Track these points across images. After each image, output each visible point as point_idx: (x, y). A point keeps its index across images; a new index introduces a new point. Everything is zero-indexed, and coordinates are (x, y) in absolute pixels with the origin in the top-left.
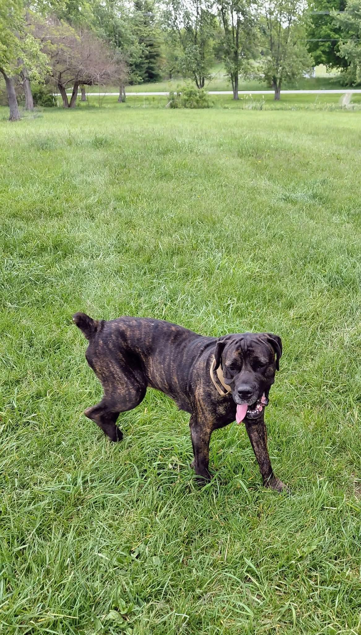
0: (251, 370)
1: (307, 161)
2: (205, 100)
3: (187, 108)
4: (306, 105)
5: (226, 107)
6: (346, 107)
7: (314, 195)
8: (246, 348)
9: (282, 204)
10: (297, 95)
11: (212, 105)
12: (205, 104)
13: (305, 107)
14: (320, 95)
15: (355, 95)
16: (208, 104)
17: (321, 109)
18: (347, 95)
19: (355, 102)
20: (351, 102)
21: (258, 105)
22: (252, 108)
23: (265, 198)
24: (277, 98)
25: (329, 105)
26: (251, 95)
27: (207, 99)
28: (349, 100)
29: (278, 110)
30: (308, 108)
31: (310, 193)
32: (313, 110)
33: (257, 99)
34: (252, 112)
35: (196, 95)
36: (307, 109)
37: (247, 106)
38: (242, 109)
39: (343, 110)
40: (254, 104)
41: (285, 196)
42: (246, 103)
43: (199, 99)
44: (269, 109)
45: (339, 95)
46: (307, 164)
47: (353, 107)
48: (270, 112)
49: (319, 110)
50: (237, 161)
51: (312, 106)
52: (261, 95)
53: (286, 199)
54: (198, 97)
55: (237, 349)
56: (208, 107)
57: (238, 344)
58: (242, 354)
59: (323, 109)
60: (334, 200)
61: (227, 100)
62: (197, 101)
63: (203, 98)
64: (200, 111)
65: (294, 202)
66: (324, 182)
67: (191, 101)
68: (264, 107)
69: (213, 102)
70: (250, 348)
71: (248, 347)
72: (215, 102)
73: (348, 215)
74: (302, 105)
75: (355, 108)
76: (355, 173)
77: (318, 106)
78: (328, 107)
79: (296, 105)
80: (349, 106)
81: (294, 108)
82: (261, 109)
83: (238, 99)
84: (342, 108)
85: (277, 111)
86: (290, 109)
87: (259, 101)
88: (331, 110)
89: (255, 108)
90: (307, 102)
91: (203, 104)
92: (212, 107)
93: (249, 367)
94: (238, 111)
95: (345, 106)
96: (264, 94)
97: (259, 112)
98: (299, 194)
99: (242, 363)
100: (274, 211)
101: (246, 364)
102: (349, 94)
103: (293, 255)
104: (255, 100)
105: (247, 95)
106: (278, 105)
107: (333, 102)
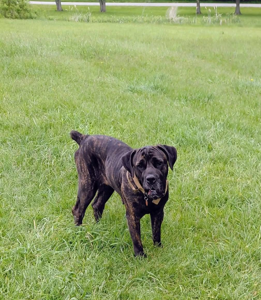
0: (153, 167)
1: (144, 62)
2: (26, 10)
3: (8, 18)
4: (134, 18)
5: (51, 18)
6: (174, 20)
7: (155, 87)
8: (148, 154)
9: (129, 94)
10: (123, 8)
11: (35, 15)
12: (27, 14)
13: (132, 20)
14: (147, 8)
15: (180, 8)
16: (30, 14)
17: (148, 22)
18: (173, 8)
19: (181, 15)
20: (177, 15)
21: (85, 17)
22: (79, 20)
23: (113, 90)
24: (103, 10)
25: (157, 18)
26: (75, 6)
27: (29, 9)
28: (176, 14)
29: (106, 22)
30: (135, 20)
31: (152, 85)
32: (141, 23)
33: (83, 10)
34: (80, 24)
35: (16, 4)
36: (135, 22)
37: (73, 19)
38: (69, 21)
39: (170, 23)
40: (80, 16)
41: (131, 88)
42: (71, 15)
43: (20, 8)
44: (96, 22)
45: (166, 8)
46: (146, 64)
47: (180, 20)
48: (98, 24)
49: (146, 23)
50: (81, 62)
51: (139, 18)
52: (86, 7)
53: (132, 90)
54: (18, 6)
55: (143, 155)
56: (31, 18)
57: (143, 151)
58: (146, 157)
59: (151, 22)
60: (173, 90)
61: (51, 11)
62: (18, 11)
63: (24, 8)
64: (23, 21)
65: (140, 92)
66: (162, 77)
67: (11, 11)
68: (91, 19)
69: (36, 13)
70: (150, 154)
71: (149, 153)
72: (38, 12)
73: (186, 101)
74: (129, 17)
75: (182, 21)
76: (188, 71)
77: (146, 19)
78: (156, 20)
79: (123, 17)
80: (176, 19)
81: (122, 21)
82: (88, 21)
83: (62, 10)
84: (169, 21)
85: (105, 24)
86: (118, 22)
87: (84, 12)
88: (159, 22)
89: (82, 20)
90: (135, 14)
91: (25, 15)
92: (35, 18)
93: (151, 165)
94: (64, 22)
95: (172, 19)
96: (90, 6)
97: (87, 24)
98: (142, 86)
99: (147, 163)
100: (123, 99)
101: (149, 164)
102: (174, 7)
103: (146, 127)
104: (80, 12)
105: (71, 6)
106: (106, 18)
107: (160, 15)
